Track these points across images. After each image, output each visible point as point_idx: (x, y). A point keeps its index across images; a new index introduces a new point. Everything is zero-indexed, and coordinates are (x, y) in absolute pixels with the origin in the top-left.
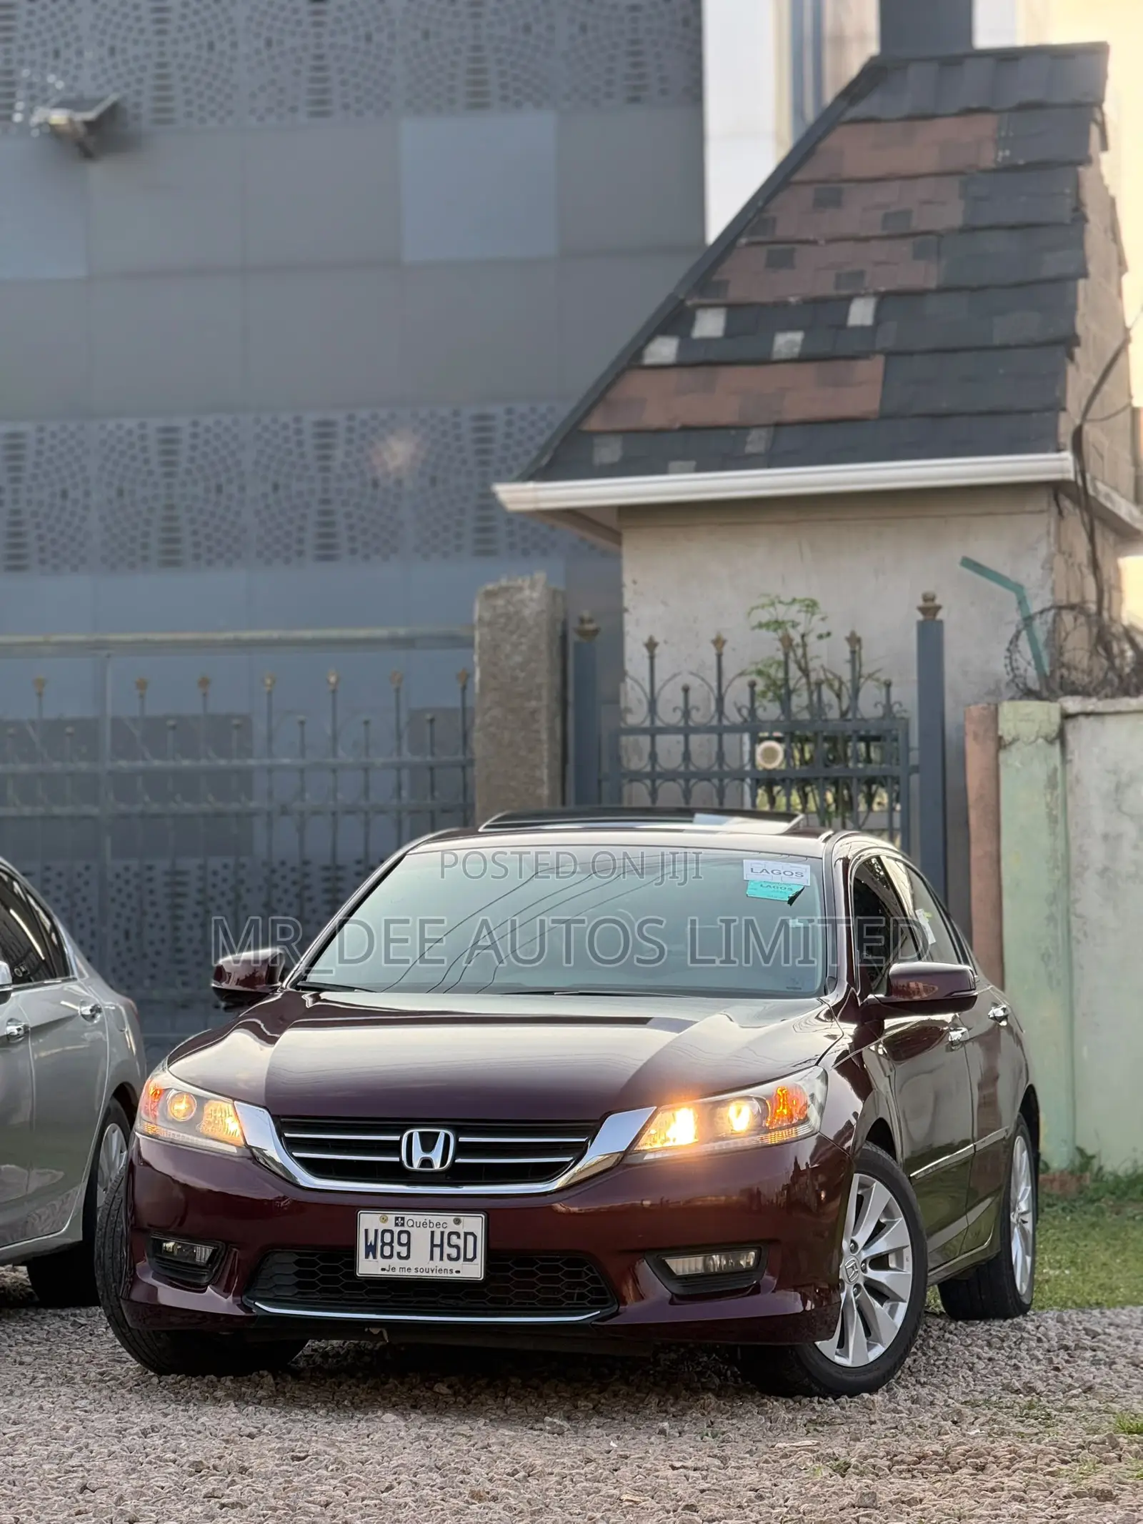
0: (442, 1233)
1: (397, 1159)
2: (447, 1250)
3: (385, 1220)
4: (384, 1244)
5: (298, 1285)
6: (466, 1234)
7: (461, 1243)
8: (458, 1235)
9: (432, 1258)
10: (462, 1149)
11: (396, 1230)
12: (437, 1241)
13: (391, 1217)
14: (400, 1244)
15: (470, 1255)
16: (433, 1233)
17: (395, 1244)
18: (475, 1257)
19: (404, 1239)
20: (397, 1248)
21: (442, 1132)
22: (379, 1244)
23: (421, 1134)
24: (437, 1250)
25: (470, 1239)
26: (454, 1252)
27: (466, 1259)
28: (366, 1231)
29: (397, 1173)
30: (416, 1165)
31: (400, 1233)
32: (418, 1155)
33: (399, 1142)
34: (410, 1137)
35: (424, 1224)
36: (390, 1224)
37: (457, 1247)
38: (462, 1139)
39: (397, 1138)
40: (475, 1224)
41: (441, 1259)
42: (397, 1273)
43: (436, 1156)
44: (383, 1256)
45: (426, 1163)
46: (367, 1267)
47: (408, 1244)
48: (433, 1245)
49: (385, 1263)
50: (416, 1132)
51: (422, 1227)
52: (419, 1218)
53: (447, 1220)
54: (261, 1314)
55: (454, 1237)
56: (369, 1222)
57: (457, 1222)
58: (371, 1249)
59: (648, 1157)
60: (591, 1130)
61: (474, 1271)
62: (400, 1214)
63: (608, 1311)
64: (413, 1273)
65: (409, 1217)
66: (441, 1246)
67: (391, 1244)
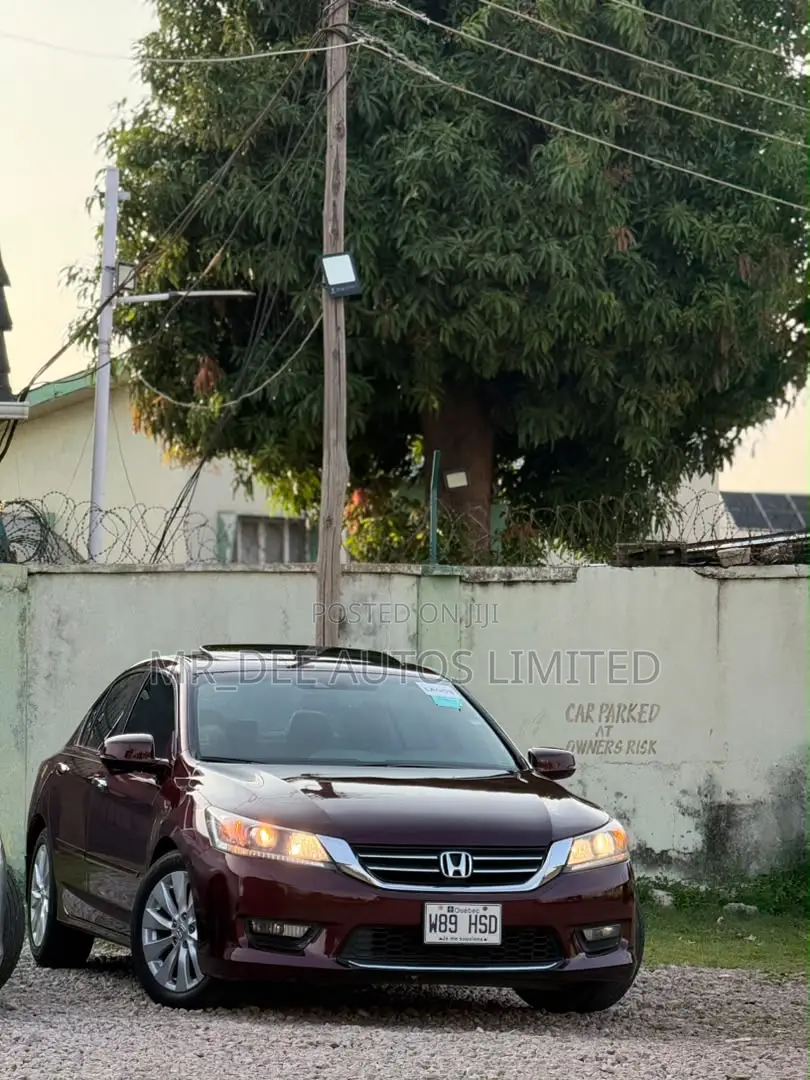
0: (476, 917)
1: (437, 871)
2: (479, 926)
3: (441, 908)
4: (441, 923)
5: (373, 950)
6: (491, 916)
7: (487, 922)
8: (485, 917)
9: (470, 932)
10: (477, 865)
11: (449, 915)
12: (473, 921)
13: (445, 906)
14: (451, 923)
15: (493, 929)
16: (470, 916)
17: (448, 923)
18: (495, 931)
19: (453, 919)
20: (449, 926)
21: (463, 855)
22: (438, 923)
23: (451, 855)
24: (473, 927)
25: (493, 919)
26: (483, 928)
27: (490, 932)
28: (430, 916)
29: (439, 879)
30: (451, 874)
31: (451, 916)
32: (451, 869)
33: (438, 860)
34: (445, 857)
35: (465, 911)
36: (445, 910)
37: (485, 925)
38: (475, 858)
39: (435, 857)
40: (496, 910)
41: (476, 932)
42: (450, 941)
43: (462, 868)
44: (440, 931)
45: (457, 873)
46: (431, 937)
47: (456, 923)
48: (470, 924)
49: (442, 935)
50: (448, 854)
51: (464, 913)
52: (463, 907)
53: (479, 908)
54: (352, 968)
55: (483, 919)
56: (432, 910)
57: (485, 909)
58: (433, 927)
59: (574, 868)
60: (544, 854)
61: (495, 939)
62: (452, 905)
63: (561, 962)
64: (459, 941)
65: (456, 906)
66: (475, 924)
67: (445, 923)
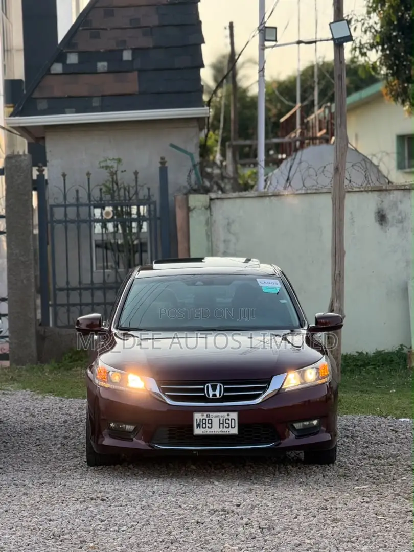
0: (223, 419)
1: (203, 394)
2: (225, 425)
3: (203, 415)
4: (203, 424)
5: (169, 438)
6: (232, 419)
7: (230, 422)
8: (229, 420)
9: (220, 428)
10: (226, 390)
11: (207, 419)
12: (221, 422)
13: (205, 414)
14: (208, 423)
15: (233, 426)
16: (220, 419)
17: (207, 423)
18: (235, 427)
19: (210, 421)
20: (207, 425)
21: (219, 385)
22: (201, 424)
23: (211, 385)
24: (221, 425)
25: (233, 421)
26: (227, 426)
27: (232, 428)
28: (197, 420)
29: (204, 399)
30: (211, 396)
31: (209, 419)
32: (211, 393)
33: (204, 389)
34: (208, 386)
35: (217, 416)
36: (205, 417)
37: (229, 424)
38: (225, 387)
39: (203, 387)
40: (234, 415)
41: (223, 428)
42: (208, 433)
43: (217, 393)
44: (203, 428)
45: (214, 395)
46: (197, 431)
47: (211, 423)
48: (220, 423)
49: (204, 430)
50: (209, 385)
51: (216, 417)
52: (215, 414)
53: (225, 414)
54: (158, 449)
55: (227, 421)
56: (198, 416)
57: (228, 415)
58: (198, 426)
59: (286, 390)
60: (268, 382)
61: (235, 431)
62: (208, 413)
63: (277, 443)
64: (213, 433)
65: (211, 414)
66: (223, 423)
67: (205, 423)
